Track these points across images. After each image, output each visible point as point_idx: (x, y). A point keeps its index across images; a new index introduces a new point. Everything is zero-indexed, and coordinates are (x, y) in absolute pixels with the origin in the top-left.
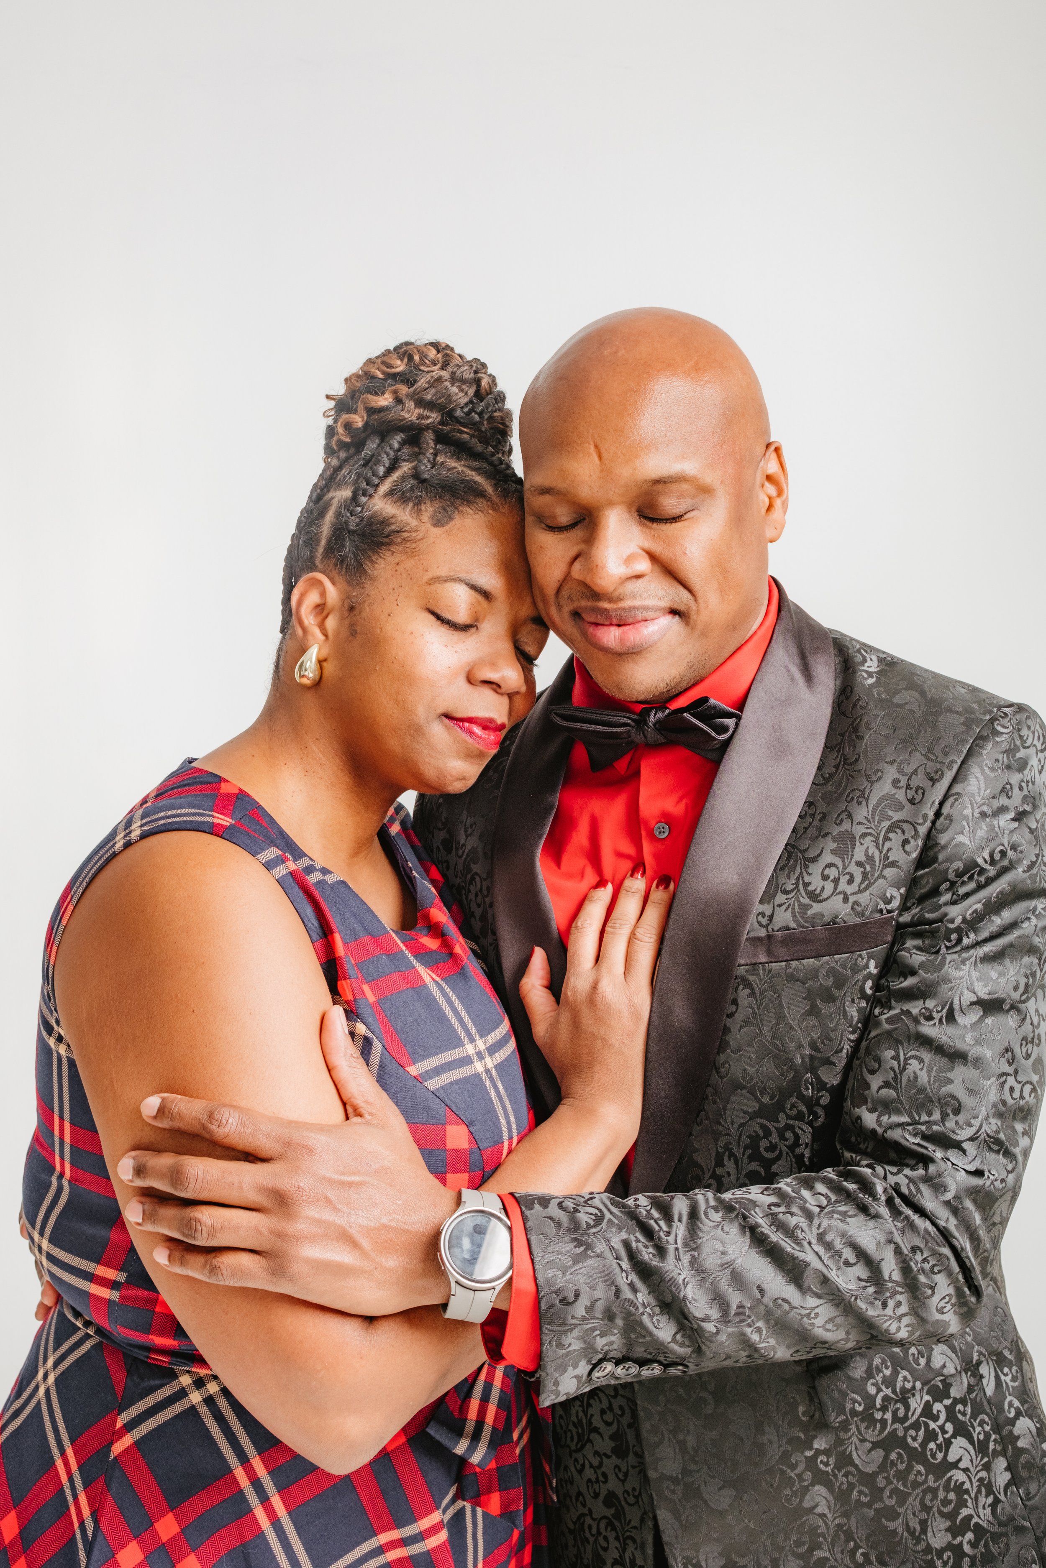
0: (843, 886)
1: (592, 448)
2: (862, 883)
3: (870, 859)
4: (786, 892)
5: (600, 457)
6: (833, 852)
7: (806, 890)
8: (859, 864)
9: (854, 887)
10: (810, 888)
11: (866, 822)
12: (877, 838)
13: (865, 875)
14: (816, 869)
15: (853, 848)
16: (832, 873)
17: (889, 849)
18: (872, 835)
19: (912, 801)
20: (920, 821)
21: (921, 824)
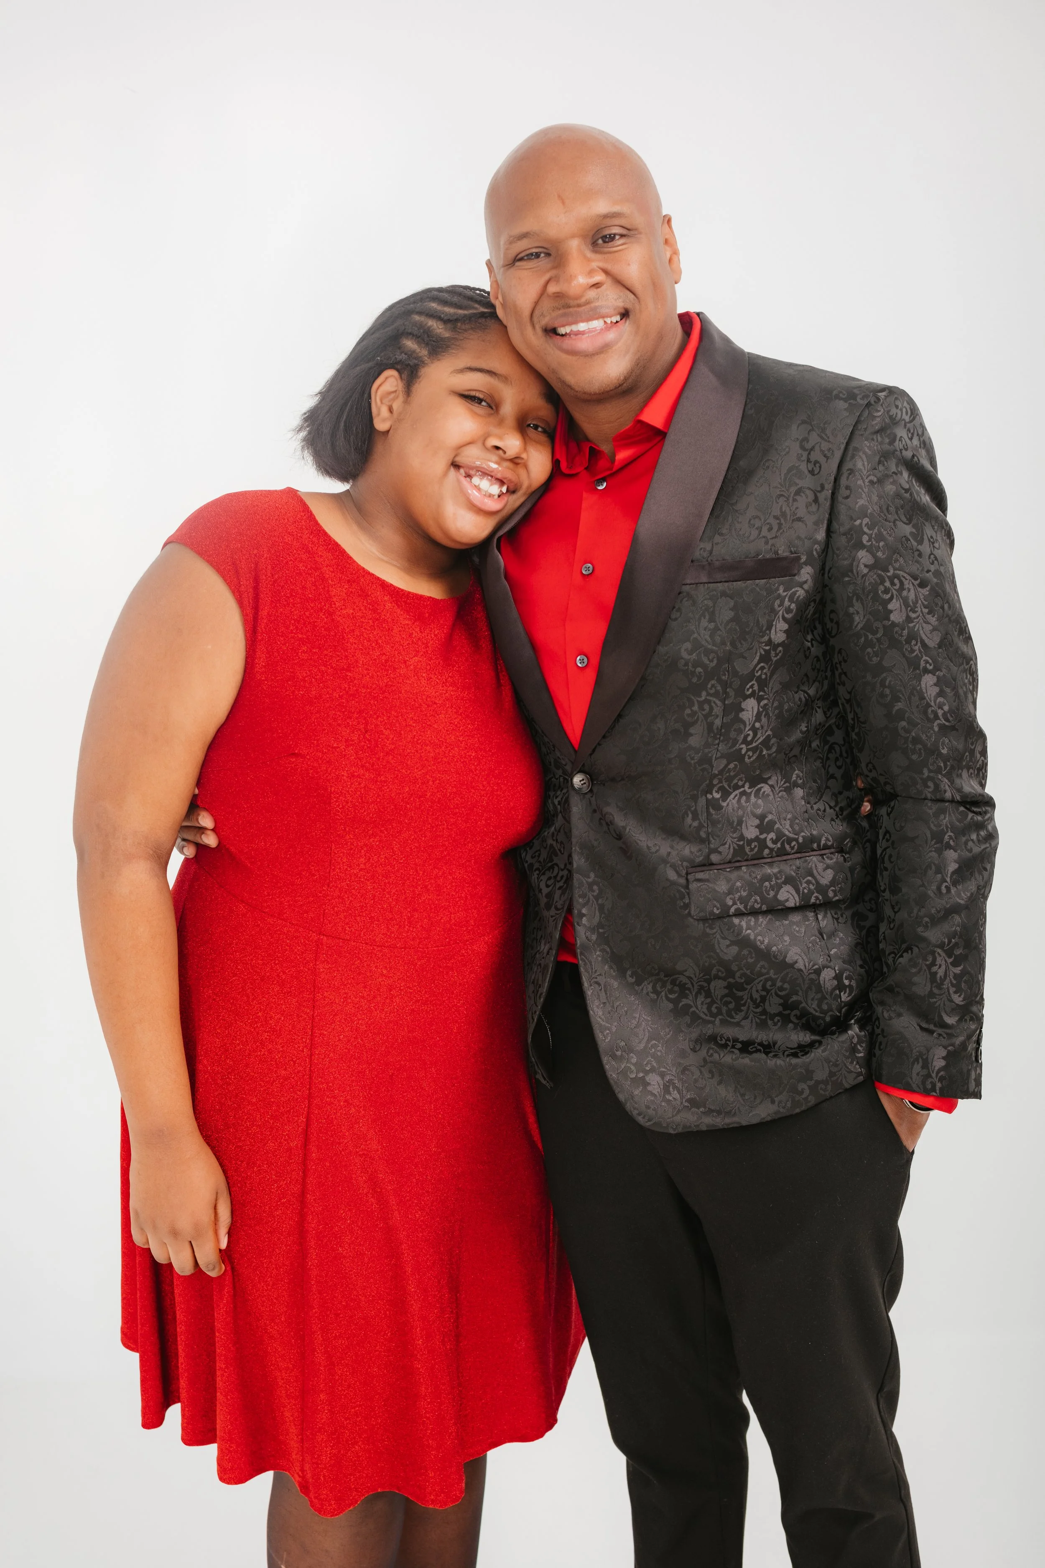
9: (772, 534)
10: (741, 533)
12: (788, 498)
14: (743, 518)
19: (812, 472)
20: (819, 489)
21: (820, 492)
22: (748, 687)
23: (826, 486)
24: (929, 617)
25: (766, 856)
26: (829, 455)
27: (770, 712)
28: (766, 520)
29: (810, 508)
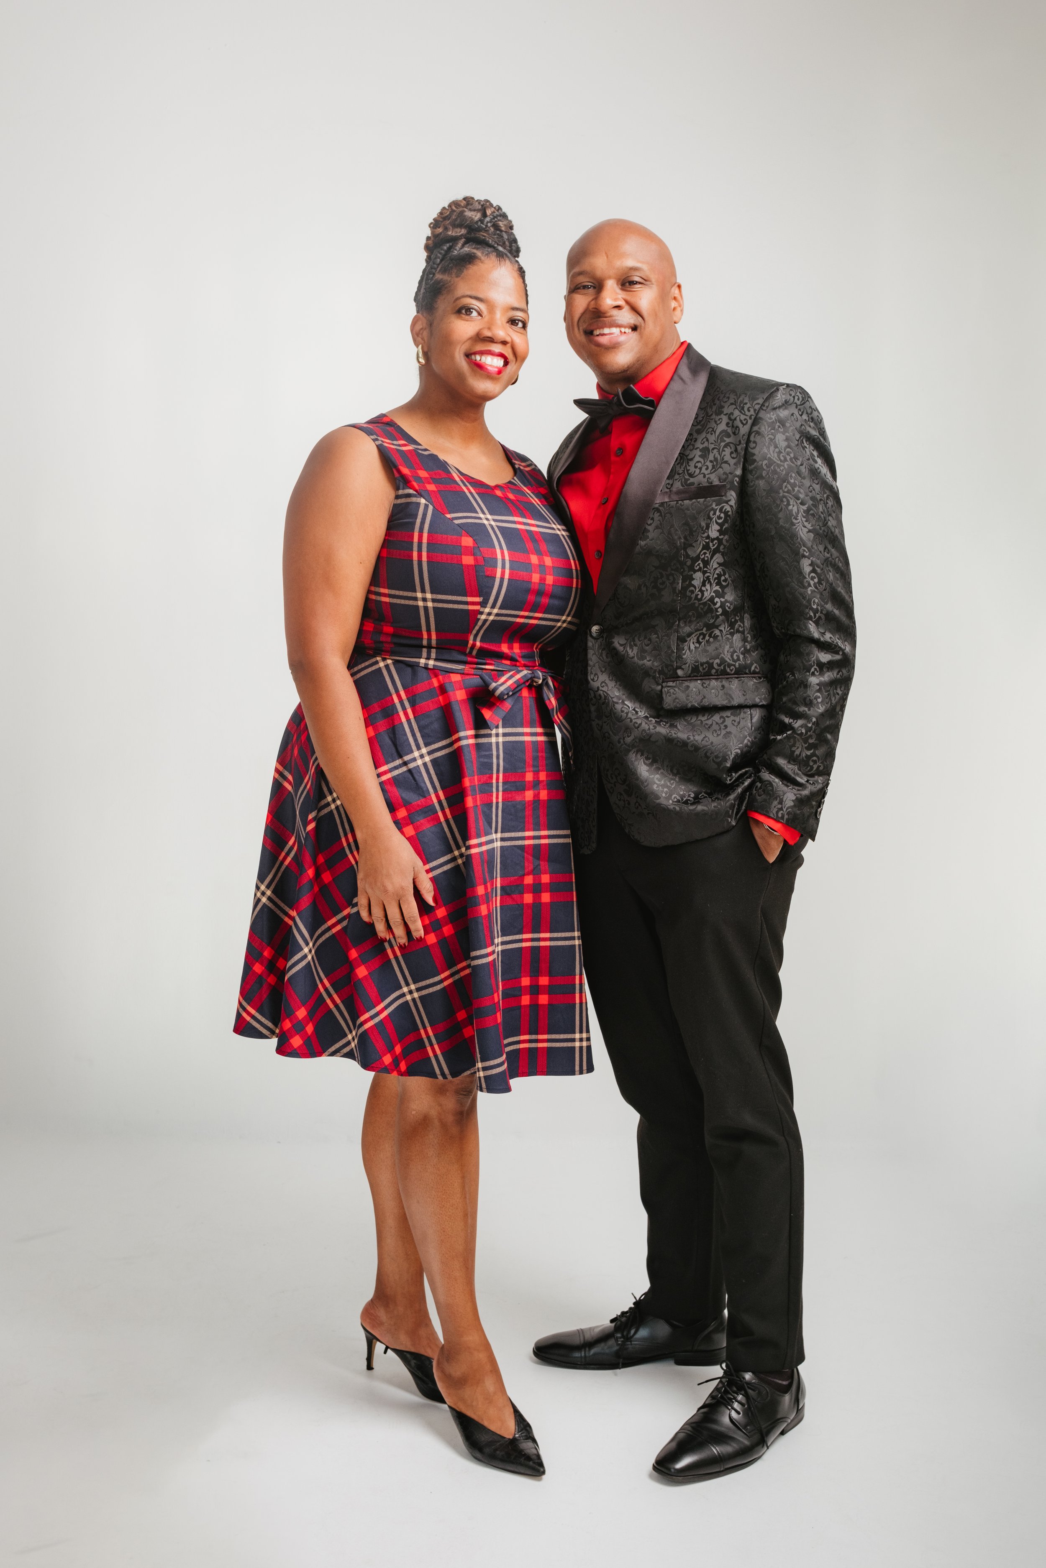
0: (703, 470)
1: (604, 254)
2: (712, 470)
3: (716, 459)
4: (679, 474)
5: (607, 257)
6: (700, 456)
7: (688, 473)
8: (711, 461)
9: (709, 471)
10: (690, 472)
11: (714, 443)
12: (719, 450)
13: (713, 467)
14: (692, 464)
15: (709, 455)
16: (699, 465)
17: (725, 455)
18: (716, 448)
19: (734, 433)
20: (738, 443)
21: (738, 445)
22: (696, 565)
23: (742, 442)
25: (713, 674)
26: (744, 422)
27: (711, 580)
28: (704, 463)
29: (733, 455)
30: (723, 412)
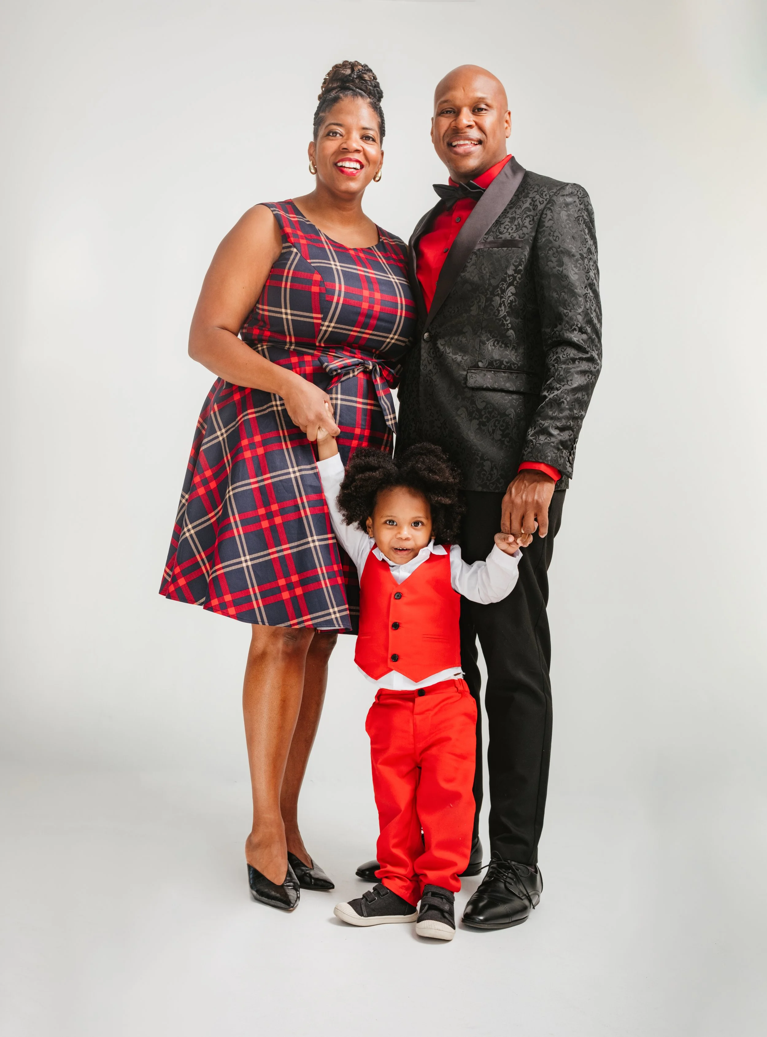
0: (510, 230)
1: (462, 88)
2: (515, 230)
3: (519, 224)
4: (493, 232)
5: (464, 91)
6: (509, 222)
7: (499, 231)
8: (515, 225)
9: (513, 231)
10: (500, 231)
11: (520, 214)
12: (522, 219)
13: (517, 228)
14: (503, 226)
15: (515, 221)
16: (507, 227)
17: (525, 222)
18: (520, 218)
19: (534, 209)
20: (535, 215)
21: (535, 216)
22: (496, 291)
23: (538, 214)
24: (574, 269)
25: (502, 368)
26: (542, 202)
27: (506, 304)
28: (511, 226)
29: (530, 223)
30: (529, 196)
